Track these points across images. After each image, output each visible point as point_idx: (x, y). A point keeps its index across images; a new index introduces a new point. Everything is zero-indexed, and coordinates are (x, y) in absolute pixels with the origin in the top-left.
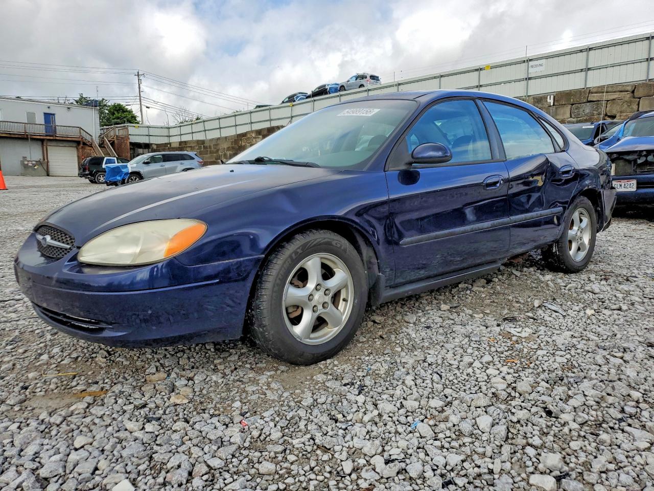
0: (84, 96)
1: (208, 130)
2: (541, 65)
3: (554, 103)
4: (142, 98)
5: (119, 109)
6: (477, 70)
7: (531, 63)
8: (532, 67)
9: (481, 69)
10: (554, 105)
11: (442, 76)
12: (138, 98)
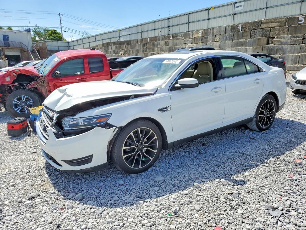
0: (38, 26)
1: (91, 42)
2: (241, 6)
3: (242, 29)
4: (62, 27)
5: (54, 32)
6: (207, 10)
7: (236, 5)
8: (236, 7)
9: (209, 9)
10: (242, 31)
11: (190, 14)
12: (60, 27)
